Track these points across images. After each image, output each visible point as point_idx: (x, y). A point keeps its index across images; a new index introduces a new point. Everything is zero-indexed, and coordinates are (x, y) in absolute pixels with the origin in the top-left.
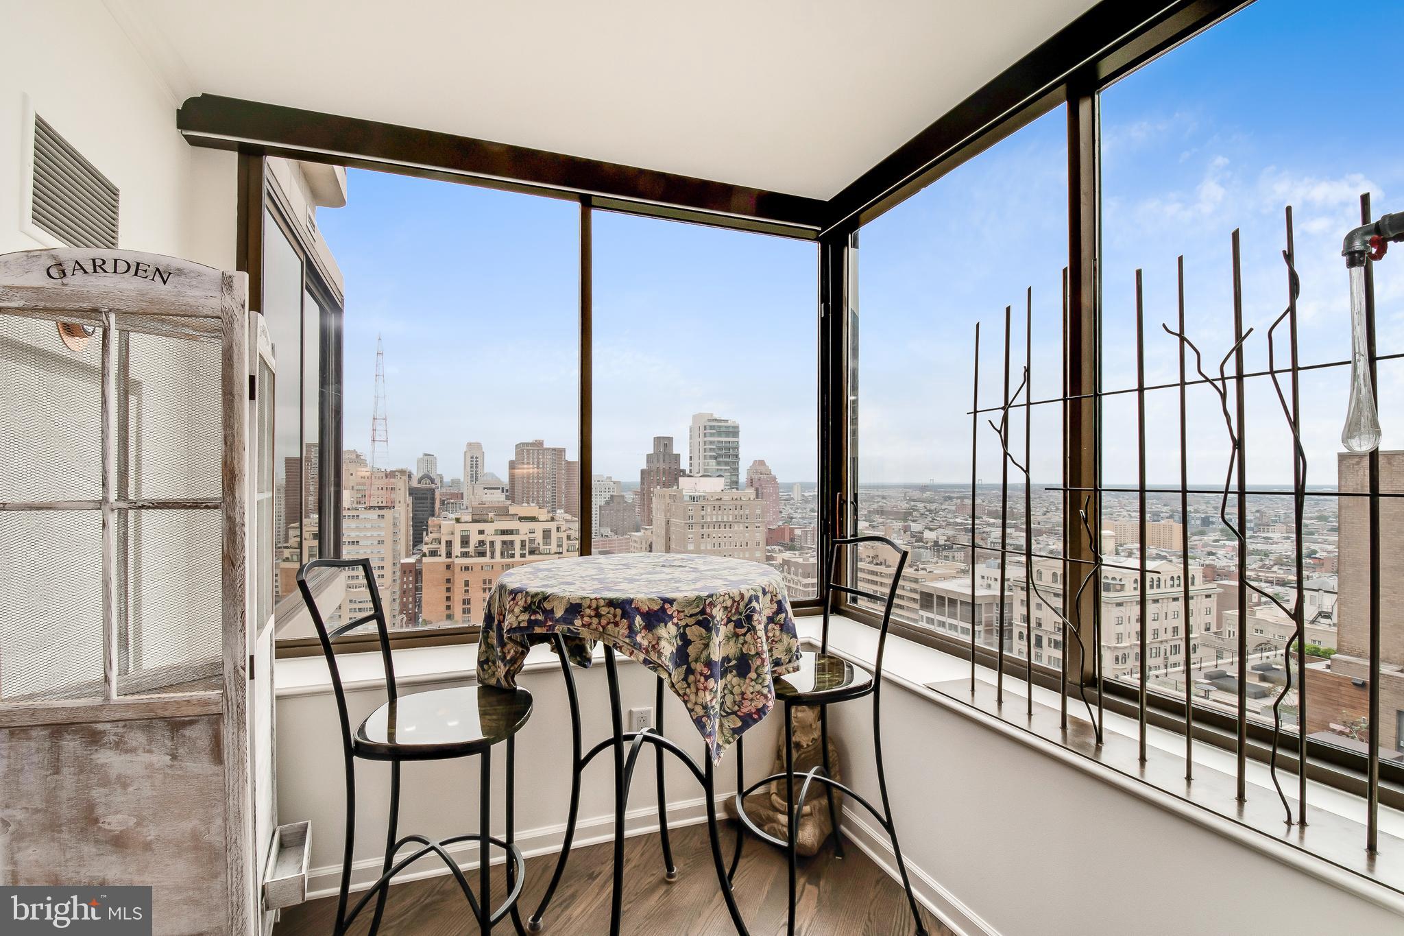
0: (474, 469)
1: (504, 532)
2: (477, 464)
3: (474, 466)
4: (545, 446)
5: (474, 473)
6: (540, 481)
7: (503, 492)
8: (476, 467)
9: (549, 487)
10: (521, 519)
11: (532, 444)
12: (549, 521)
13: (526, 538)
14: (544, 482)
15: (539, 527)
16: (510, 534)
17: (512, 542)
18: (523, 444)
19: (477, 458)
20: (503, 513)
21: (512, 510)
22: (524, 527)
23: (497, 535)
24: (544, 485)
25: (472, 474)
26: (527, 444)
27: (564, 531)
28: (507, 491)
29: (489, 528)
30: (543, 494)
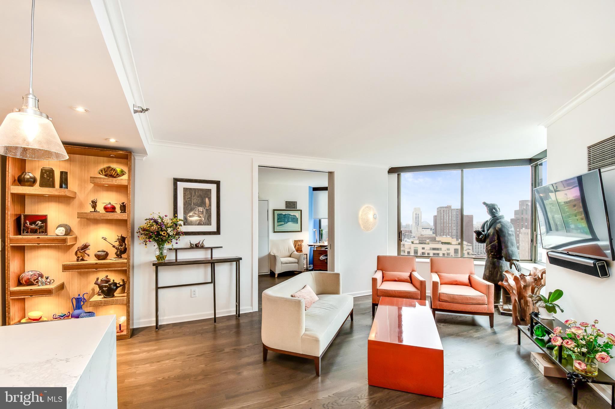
0: (417, 220)
1: (434, 249)
2: (418, 217)
3: (417, 218)
4: (452, 208)
5: (417, 221)
6: (450, 225)
7: (431, 230)
8: (418, 219)
9: (455, 228)
10: (442, 243)
11: (446, 207)
12: (457, 245)
13: (445, 252)
14: (452, 225)
15: (452, 248)
16: (437, 250)
17: (438, 254)
18: (441, 208)
19: (418, 214)
20: (433, 240)
21: (438, 239)
22: (444, 247)
23: (431, 250)
24: (452, 227)
25: (416, 222)
26: (443, 207)
27: (466, 250)
28: (433, 230)
29: (427, 247)
30: (452, 231)
